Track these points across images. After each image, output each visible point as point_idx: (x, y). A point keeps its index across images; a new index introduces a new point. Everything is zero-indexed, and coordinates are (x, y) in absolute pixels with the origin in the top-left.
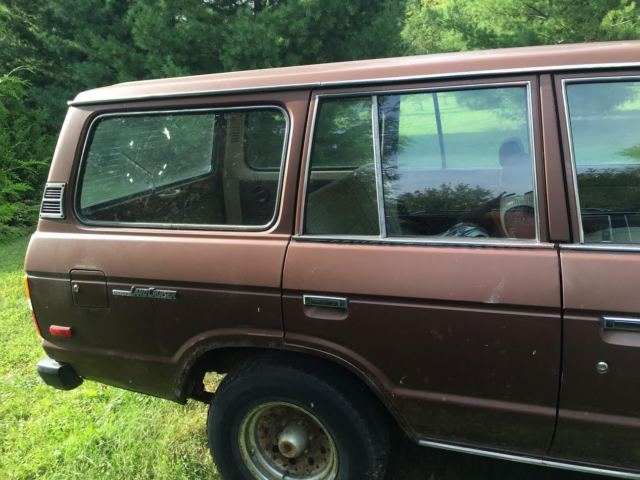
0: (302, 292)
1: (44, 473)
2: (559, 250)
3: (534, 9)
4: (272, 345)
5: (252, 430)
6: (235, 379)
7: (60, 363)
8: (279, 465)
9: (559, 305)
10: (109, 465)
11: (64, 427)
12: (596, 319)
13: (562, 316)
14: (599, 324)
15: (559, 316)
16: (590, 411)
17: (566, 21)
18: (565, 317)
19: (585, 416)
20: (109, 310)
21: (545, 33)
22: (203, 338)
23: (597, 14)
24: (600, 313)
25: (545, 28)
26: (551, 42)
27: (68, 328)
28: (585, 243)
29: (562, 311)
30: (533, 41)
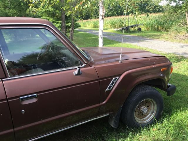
2: (2, 81)
3: (6, 6)
9: (6, 98)
12: (18, 99)
13: (8, 101)
14: (19, 100)
15: (7, 101)
16: (23, 125)
17: (16, 11)
18: (9, 101)
19: (23, 127)
21: (11, 14)
23: (24, 9)
24: (18, 97)
25: (10, 12)
26: (13, 16)
28: (11, 77)
29: (7, 99)
30: (7, 15)
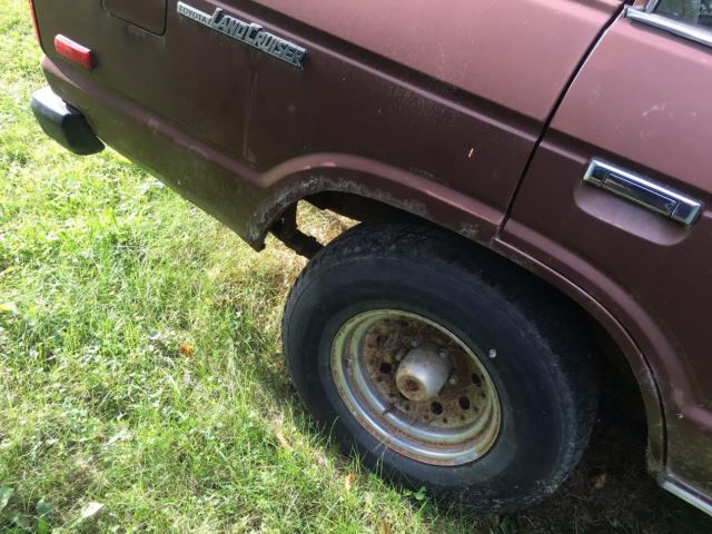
0: (592, 151)
1: (27, 262)
4: (469, 232)
5: (359, 333)
6: (363, 253)
7: (69, 106)
8: (383, 392)
10: (124, 286)
11: (72, 197)
20: (163, 40)
22: (332, 164)
27: (86, 50)
